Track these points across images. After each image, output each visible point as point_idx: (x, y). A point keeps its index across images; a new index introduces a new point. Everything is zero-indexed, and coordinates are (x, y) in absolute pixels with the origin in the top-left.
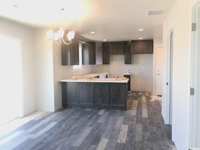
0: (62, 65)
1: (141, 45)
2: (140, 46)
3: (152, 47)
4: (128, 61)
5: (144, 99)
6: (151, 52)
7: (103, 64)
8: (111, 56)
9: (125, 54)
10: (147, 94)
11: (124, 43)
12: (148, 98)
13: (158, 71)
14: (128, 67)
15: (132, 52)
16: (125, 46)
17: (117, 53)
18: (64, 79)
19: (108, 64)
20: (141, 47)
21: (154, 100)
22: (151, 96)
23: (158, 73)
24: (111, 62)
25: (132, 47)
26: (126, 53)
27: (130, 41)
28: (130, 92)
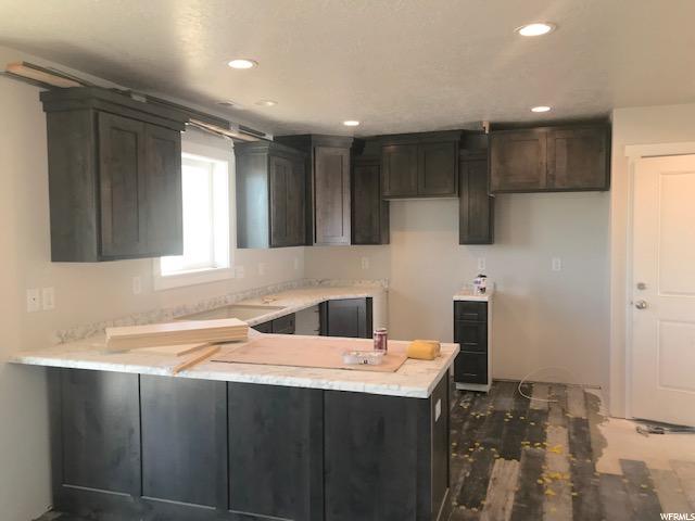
0: (53, 260)
1: (544, 146)
2: (537, 155)
3: (603, 157)
4: (479, 231)
5: (556, 448)
6: (600, 181)
7: (353, 242)
8: (396, 206)
9: (459, 195)
10: (577, 410)
11: (458, 139)
12: (583, 443)
13: (641, 286)
14: (479, 258)
15: (495, 181)
16: (464, 152)
17: (424, 191)
18: (65, 340)
19: (378, 243)
20: (545, 158)
21: (623, 462)
22: (599, 426)
23: (639, 296)
24: (394, 235)
25: (494, 155)
26: (465, 190)
27: (486, 125)
28: (486, 388)
